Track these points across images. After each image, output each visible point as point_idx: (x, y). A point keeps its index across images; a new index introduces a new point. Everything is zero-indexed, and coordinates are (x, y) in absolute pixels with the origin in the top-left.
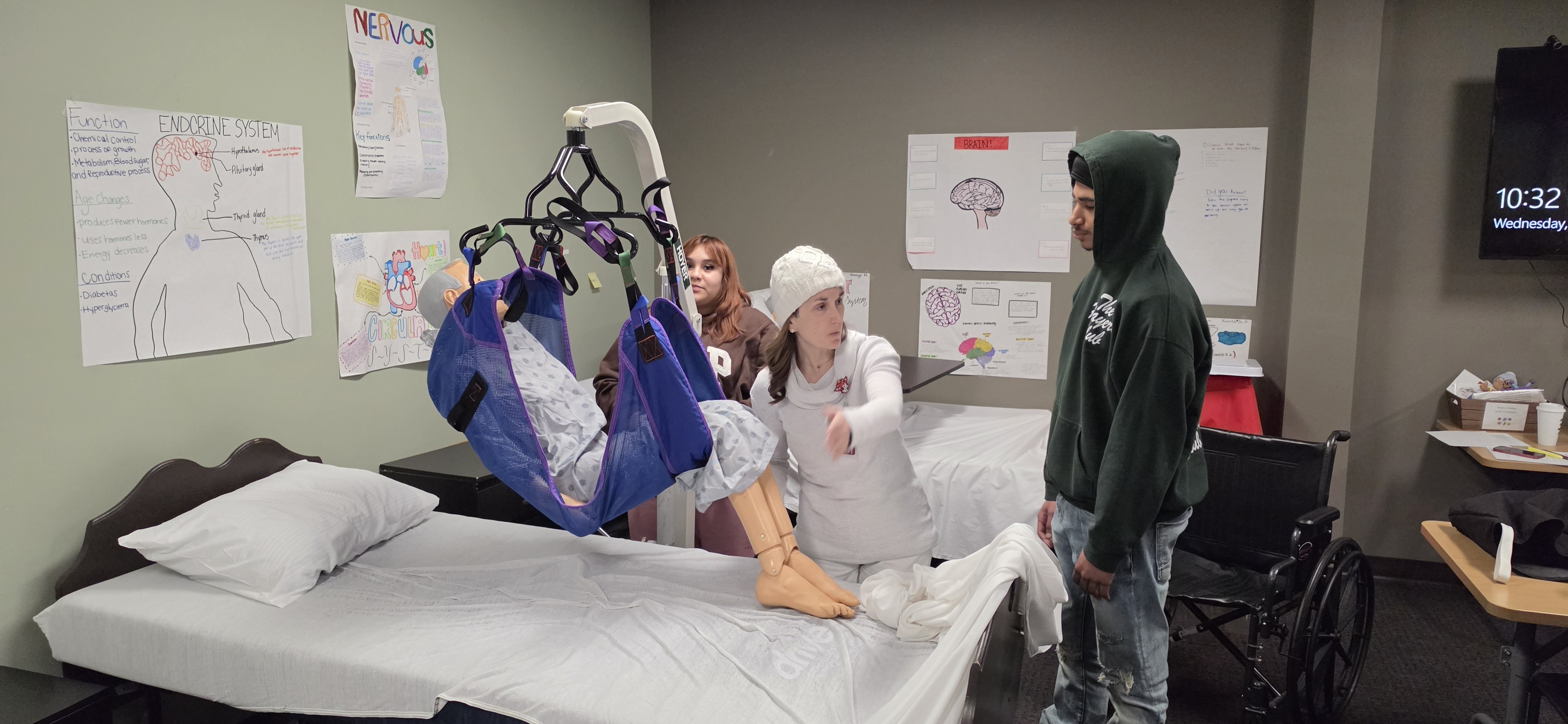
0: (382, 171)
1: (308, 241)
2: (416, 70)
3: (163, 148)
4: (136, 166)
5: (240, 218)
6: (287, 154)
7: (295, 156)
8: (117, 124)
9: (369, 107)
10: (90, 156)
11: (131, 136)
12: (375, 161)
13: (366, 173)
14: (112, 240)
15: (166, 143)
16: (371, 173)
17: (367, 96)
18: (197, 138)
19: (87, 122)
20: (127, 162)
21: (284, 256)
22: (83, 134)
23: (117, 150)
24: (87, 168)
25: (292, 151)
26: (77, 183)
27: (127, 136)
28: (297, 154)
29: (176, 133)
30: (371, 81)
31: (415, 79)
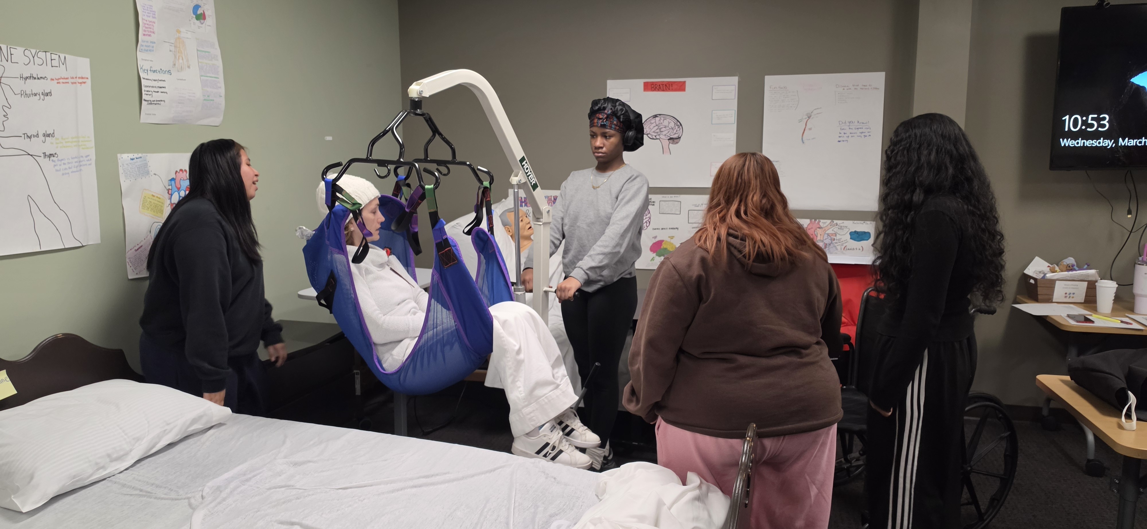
0: (164, 101)
1: (96, 160)
2: (194, 16)
5: (30, 137)
6: (76, 83)
7: (83, 85)
9: (152, 45)
12: (158, 92)
13: (150, 102)
16: (154, 102)
17: (149, 35)
21: (72, 172)
25: (81, 81)
28: (84, 83)
30: (154, 23)
31: (194, 24)
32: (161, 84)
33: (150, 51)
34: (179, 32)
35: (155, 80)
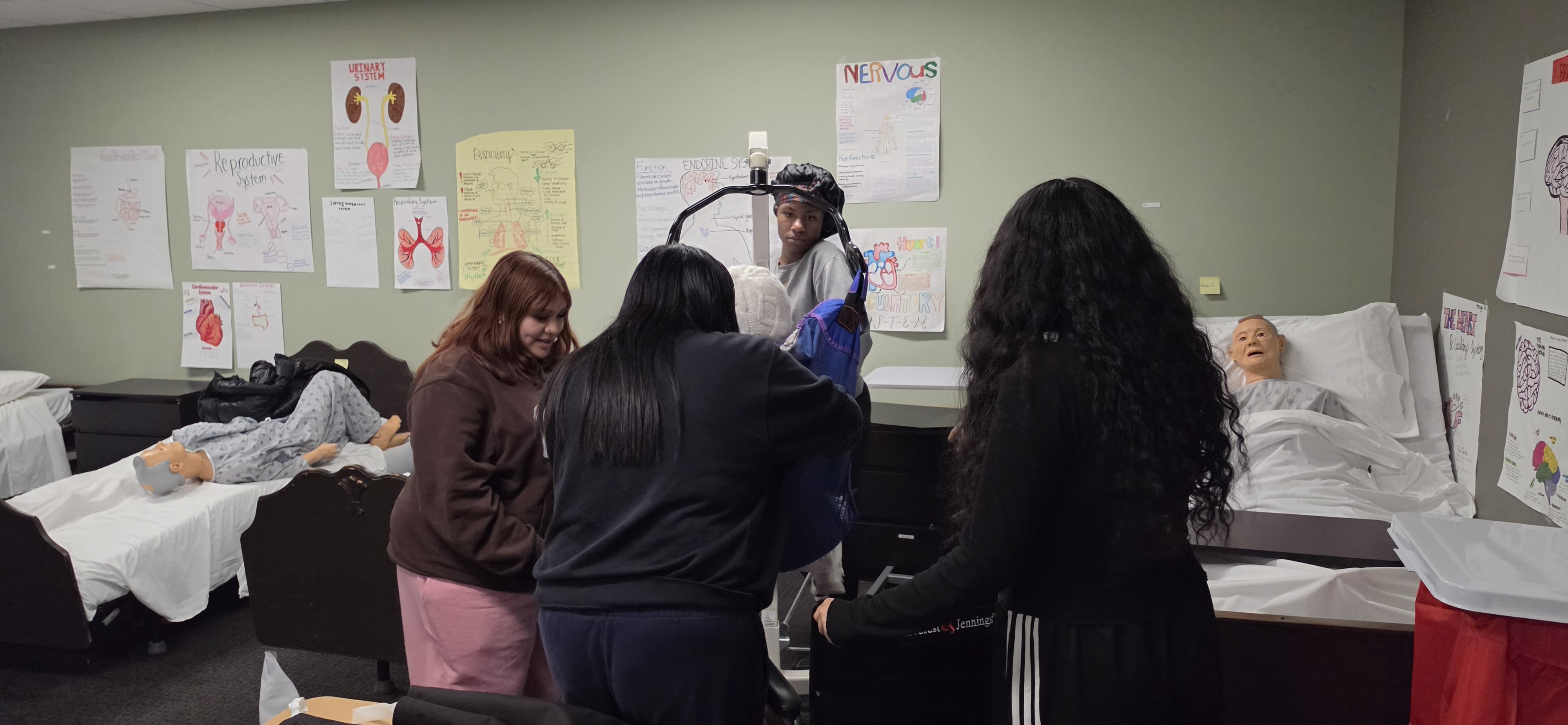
0: (861, 183)
2: (910, 100)
3: (687, 178)
4: (672, 190)
5: (737, 218)
8: (661, 168)
9: (852, 136)
10: (646, 186)
11: (669, 174)
12: (852, 176)
14: (656, 230)
15: (688, 176)
16: (850, 185)
18: (707, 172)
19: (646, 168)
20: (666, 188)
22: (643, 175)
23: (661, 182)
24: (644, 192)
26: (639, 201)
27: (667, 174)
29: (694, 170)
30: (852, 117)
31: (910, 106)
32: (858, 169)
33: (851, 141)
34: (887, 118)
35: (852, 166)
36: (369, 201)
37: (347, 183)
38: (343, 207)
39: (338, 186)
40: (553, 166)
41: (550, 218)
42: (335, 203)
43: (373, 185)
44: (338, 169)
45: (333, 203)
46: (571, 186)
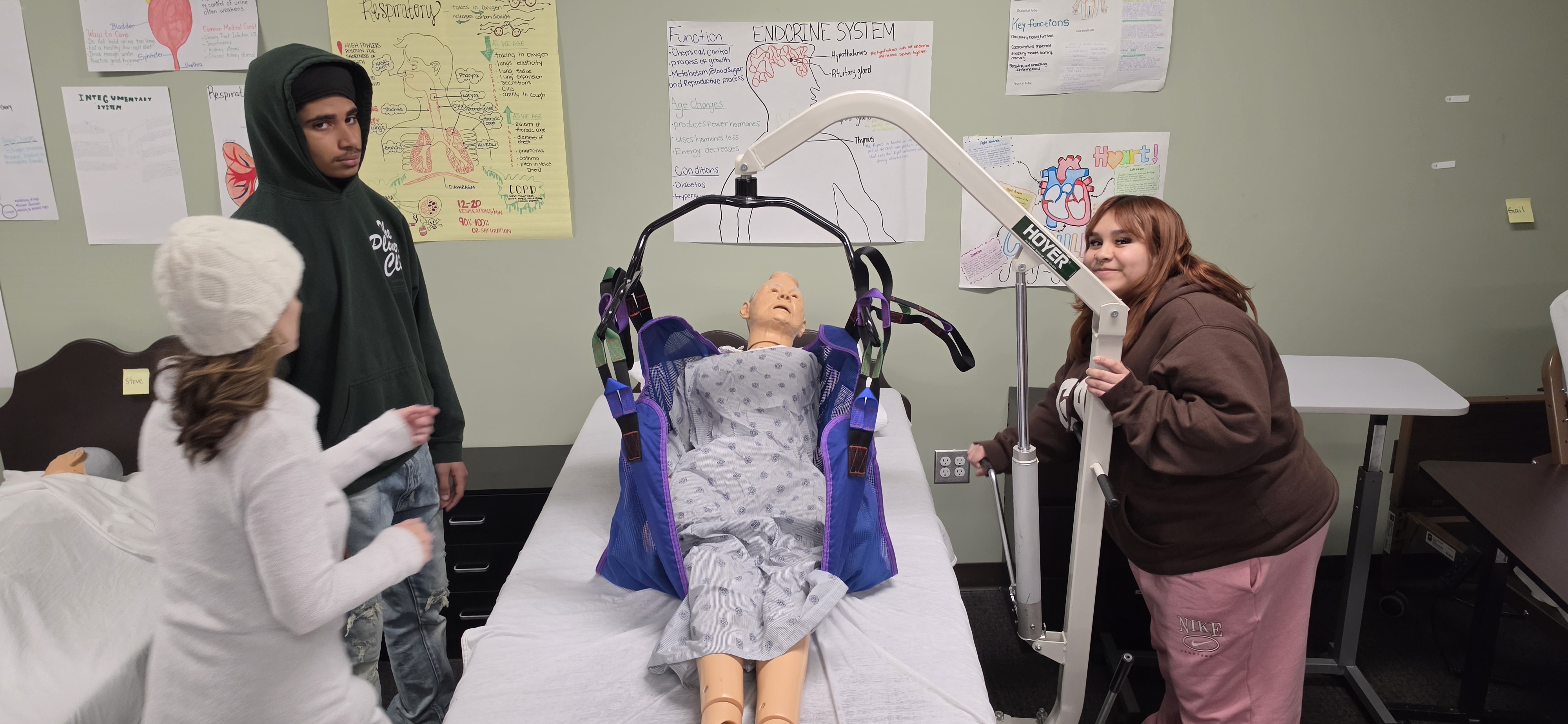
0: (1046, 64)
3: (757, 56)
4: (731, 75)
6: (909, 53)
7: (920, 54)
8: (713, 38)
10: (685, 68)
11: (726, 48)
12: (1038, 53)
13: (1021, 68)
14: (703, 140)
15: (759, 51)
16: (1028, 67)
18: (793, 45)
19: (686, 38)
20: (721, 71)
21: (890, 159)
22: (680, 49)
23: (712, 61)
24: (683, 78)
25: (918, 49)
26: (674, 92)
27: (722, 48)
28: (922, 52)
29: (771, 41)
32: (1044, 41)
35: (1033, 38)
36: (160, 94)
37: (113, 61)
38: (106, 104)
39: (93, 67)
40: (518, 32)
41: (514, 122)
42: (88, 97)
43: (165, 63)
44: (91, 35)
45: (84, 98)
46: (551, 68)
